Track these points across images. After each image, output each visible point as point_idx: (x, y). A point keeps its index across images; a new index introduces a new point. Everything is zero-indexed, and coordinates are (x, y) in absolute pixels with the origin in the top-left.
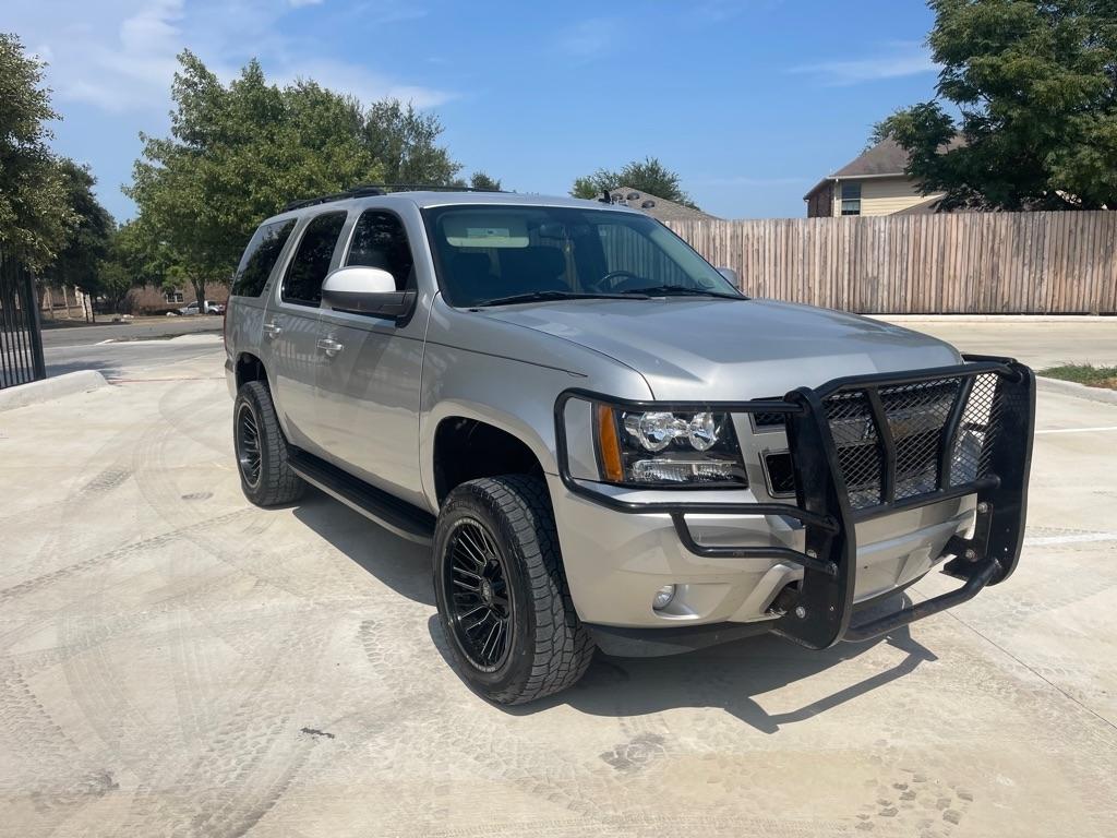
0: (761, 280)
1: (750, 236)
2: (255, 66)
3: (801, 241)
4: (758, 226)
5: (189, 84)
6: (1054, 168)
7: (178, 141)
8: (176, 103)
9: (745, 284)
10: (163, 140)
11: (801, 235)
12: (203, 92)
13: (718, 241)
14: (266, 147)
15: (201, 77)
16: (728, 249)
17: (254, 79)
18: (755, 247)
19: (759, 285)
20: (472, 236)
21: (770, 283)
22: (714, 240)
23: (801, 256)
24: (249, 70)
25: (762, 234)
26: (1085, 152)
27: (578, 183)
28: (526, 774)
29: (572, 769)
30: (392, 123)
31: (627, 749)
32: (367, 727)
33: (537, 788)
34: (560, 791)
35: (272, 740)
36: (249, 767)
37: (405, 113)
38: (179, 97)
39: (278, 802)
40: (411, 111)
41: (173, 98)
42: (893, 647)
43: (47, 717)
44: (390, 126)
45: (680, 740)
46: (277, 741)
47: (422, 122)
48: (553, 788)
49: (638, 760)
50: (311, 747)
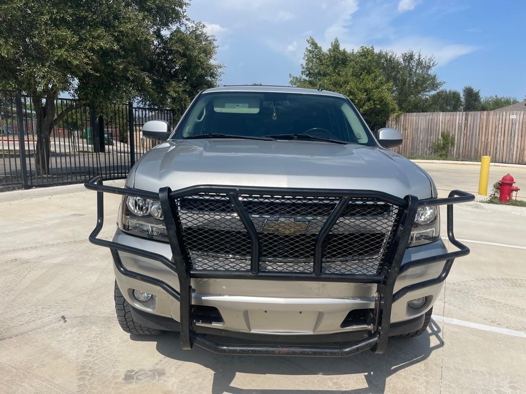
2: (337, 41)
5: (310, 52)
7: (304, 77)
8: (304, 61)
10: (298, 77)
12: (316, 55)
14: (335, 77)
15: (315, 48)
17: (336, 47)
28: (90, 365)
29: (109, 370)
30: (409, 62)
31: (143, 372)
32: (80, 323)
33: (83, 372)
34: (88, 377)
35: (49, 316)
36: (28, 323)
37: (416, 57)
38: (306, 58)
39: (14, 338)
40: (420, 56)
41: (304, 58)
42: (365, 379)
43: (16, 285)
44: (409, 64)
45: (170, 379)
46: (50, 317)
47: (426, 61)
48: (88, 375)
49: (137, 379)
50: (53, 323)
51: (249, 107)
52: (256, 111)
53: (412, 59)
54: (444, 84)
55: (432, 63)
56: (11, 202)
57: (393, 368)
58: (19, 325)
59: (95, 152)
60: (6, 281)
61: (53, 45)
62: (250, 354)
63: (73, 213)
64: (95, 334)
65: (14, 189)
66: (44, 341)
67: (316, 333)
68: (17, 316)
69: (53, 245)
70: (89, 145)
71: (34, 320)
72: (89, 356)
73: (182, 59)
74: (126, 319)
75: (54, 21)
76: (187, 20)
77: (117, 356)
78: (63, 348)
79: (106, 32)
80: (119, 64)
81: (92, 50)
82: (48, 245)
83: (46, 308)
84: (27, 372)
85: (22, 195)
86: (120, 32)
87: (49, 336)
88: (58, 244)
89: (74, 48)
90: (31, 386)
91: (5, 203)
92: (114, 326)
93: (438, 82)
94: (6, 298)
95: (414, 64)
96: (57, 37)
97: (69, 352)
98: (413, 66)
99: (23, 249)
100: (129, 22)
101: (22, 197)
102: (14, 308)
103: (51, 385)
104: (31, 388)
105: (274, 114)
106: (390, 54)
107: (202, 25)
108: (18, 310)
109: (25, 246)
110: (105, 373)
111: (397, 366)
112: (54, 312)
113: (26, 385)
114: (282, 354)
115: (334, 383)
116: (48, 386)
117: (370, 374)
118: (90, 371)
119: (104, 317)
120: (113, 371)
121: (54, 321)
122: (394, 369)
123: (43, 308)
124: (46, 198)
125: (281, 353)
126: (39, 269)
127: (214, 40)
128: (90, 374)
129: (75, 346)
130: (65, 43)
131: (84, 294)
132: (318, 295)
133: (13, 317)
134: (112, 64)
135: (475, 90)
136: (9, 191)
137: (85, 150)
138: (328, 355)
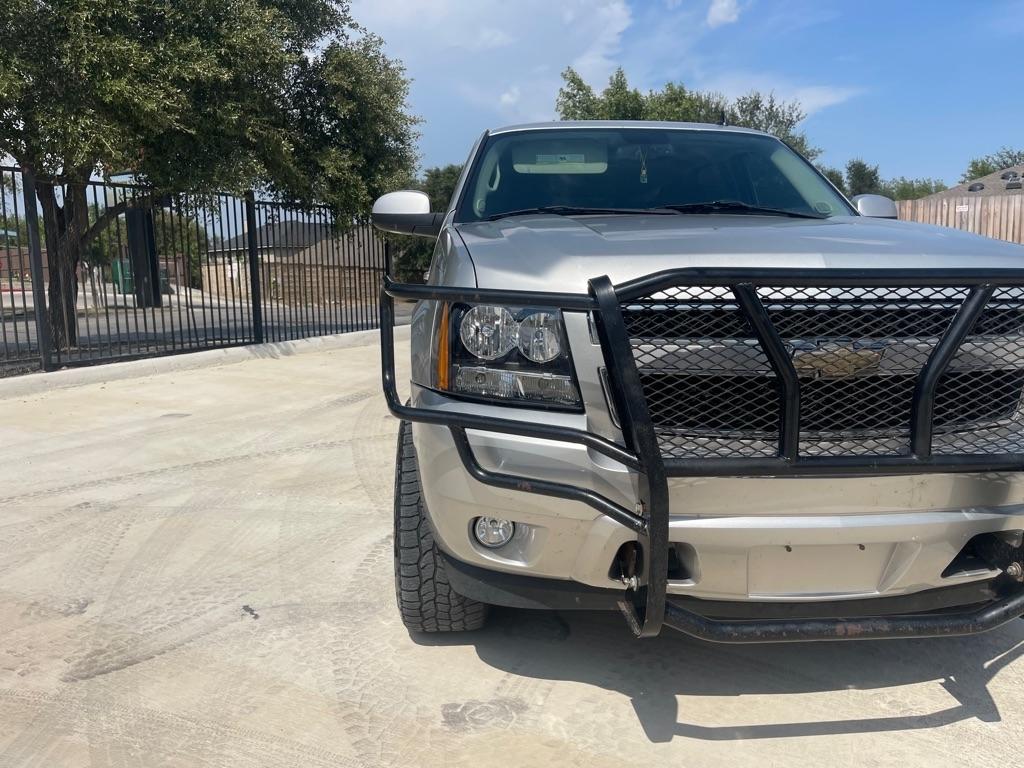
2: (620, 74)
5: (569, 96)
8: (558, 113)
12: (580, 102)
15: (578, 90)
17: (619, 85)
20: (542, 163)
24: (615, 77)
27: (974, 164)
28: (358, 699)
29: (403, 708)
30: (752, 114)
31: (478, 707)
32: (290, 618)
33: (350, 715)
34: (366, 725)
35: (215, 608)
36: (175, 624)
37: (765, 104)
38: (562, 109)
39: (157, 657)
40: (772, 101)
41: (557, 110)
42: (945, 691)
43: (111, 553)
44: (751, 119)
45: (543, 716)
46: (217, 610)
47: (783, 111)
48: (364, 720)
49: (475, 721)
50: (232, 622)
51: (586, 161)
52: (600, 168)
53: (759, 108)
54: (819, 155)
55: (795, 115)
56: (25, 398)
57: (987, 665)
58: (156, 631)
59: (140, 306)
60: (83, 547)
61: (100, 73)
62: (784, 638)
63: (166, 412)
64: (335, 638)
65: (24, 372)
66: (229, 660)
67: (887, 592)
68: (144, 613)
69: (153, 473)
70: (127, 296)
71: (187, 619)
72: (345, 681)
73: (348, 104)
74: (420, 596)
75: (101, 22)
76: (351, 26)
77: (404, 678)
78: (278, 670)
79: (202, 46)
80: (228, 113)
81: (179, 81)
82: (143, 473)
83: (199, 593)
84: (224, 726)
85: (46, 382)
86: (230, 47)
87: (236, 647)
88: (163, 471)
89: (143, 76)
90: (246, 754)
91: (12, 400)
92: (365, 620)
93: (809, 150)
94: (100, 580)
95: (760, 116)
96: (108, 54)
97: (297, 677)
98: (760, 122)
99: (93, 483)
100: (249, 26)
101: (46, 386)
102: (130, 598)
103: (292, 748)
104: (250, 759)
105: (644, 172)
106: (716, 100)
107: (376, 39)
108: (139, 601)
109: (93, 478)
110: (399, 712)
111: (992, 661)
112: (221, 599)
113: (234, 753)
114: (851, 636)
115: (890, 703)
116: (285, 751)
117: (948, 680)
118: (363, 712)
119: (335, 604)
120: (414, 708)
121: (231, 617)
122: (989, 666)
123: (193, 594)
124: (95, 388)
125: (849, 633)
126: (146, 520)
127: (401, 69)
128: (367, 717)
129: (304, 664)
130: (126, 68)
131: (267, 562)
132: (910, 506)
133: (135, 615)
134: (215, 112)
135: (870, 166)
136: (13, 375)
137: (118, 304)
138: (946, 633)
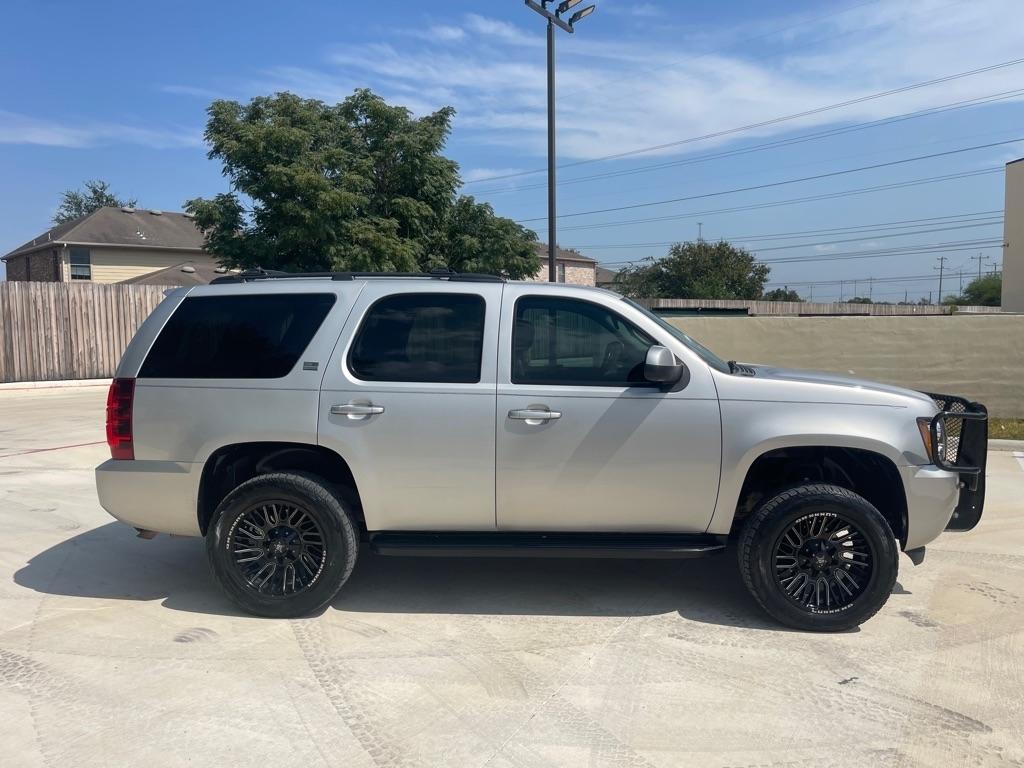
0: (93, 344)
1: (78, 300)
3: (132, 307)
4: (85, 290)
6: (335, 259)
9: (75, 349)
11: (132, 301)
13: (40, 304)
16: (53, 312)
18: (84, 310)
19: (91, 351)
21: (102, 347)
22: (35, 302)
23: (133, 320)
25: (90, 298)
26: (357, 249)
